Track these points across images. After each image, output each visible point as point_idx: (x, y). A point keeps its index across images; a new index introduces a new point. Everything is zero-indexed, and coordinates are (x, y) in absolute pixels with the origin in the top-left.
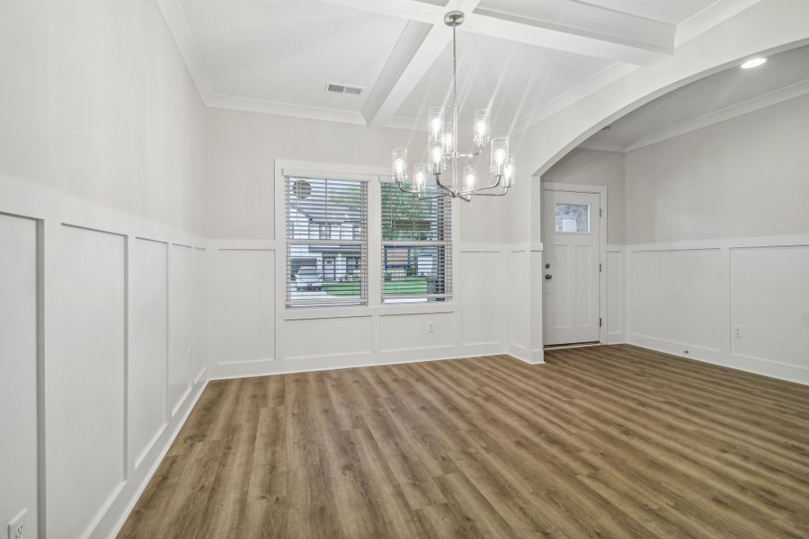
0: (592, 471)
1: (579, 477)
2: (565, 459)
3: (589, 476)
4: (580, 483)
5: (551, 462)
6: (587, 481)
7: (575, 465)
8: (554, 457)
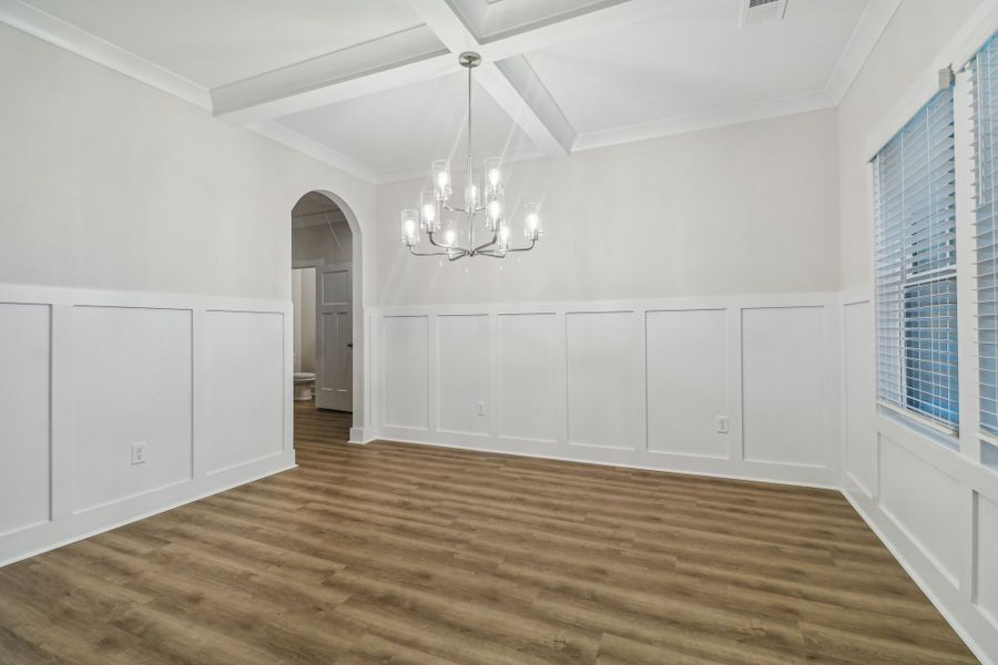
0: (331, 578)
1: (344, 566)
2: (363, 581)
3: (332, 572)
4: (341, 561)
5: (379, 570)
6: (334, 566)
7: (350, 578)
8: (376, 577)
